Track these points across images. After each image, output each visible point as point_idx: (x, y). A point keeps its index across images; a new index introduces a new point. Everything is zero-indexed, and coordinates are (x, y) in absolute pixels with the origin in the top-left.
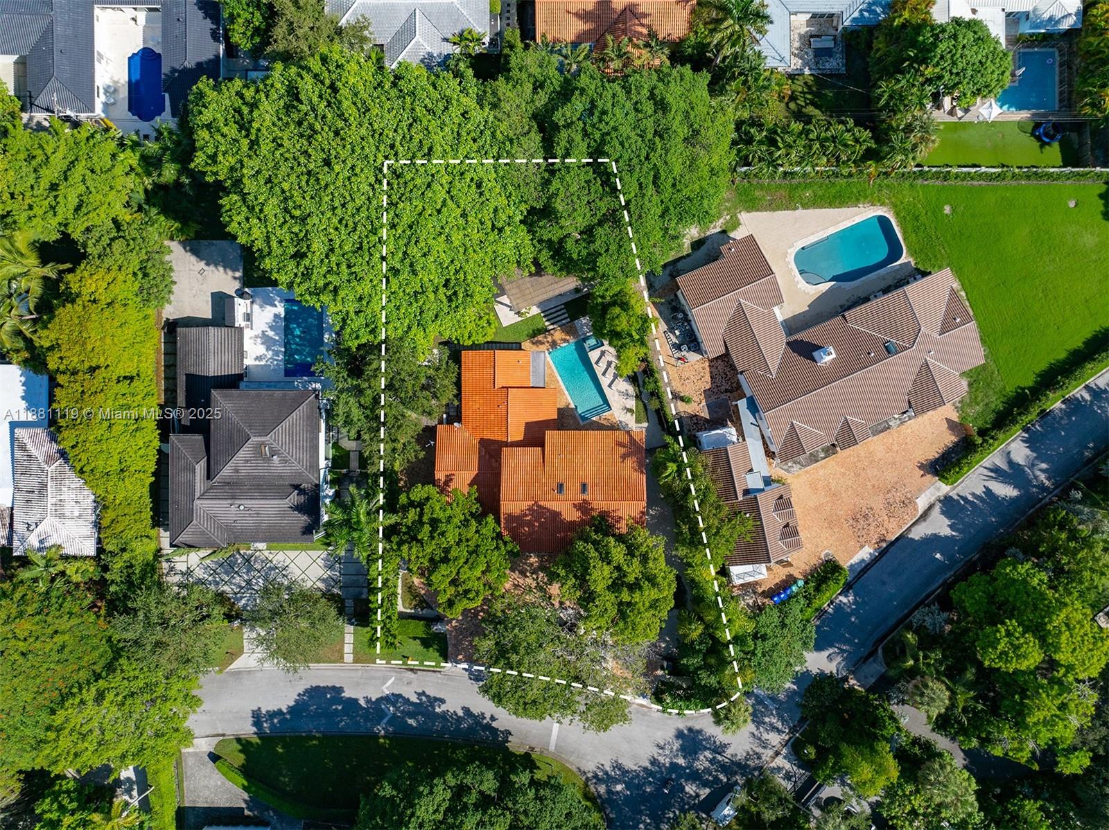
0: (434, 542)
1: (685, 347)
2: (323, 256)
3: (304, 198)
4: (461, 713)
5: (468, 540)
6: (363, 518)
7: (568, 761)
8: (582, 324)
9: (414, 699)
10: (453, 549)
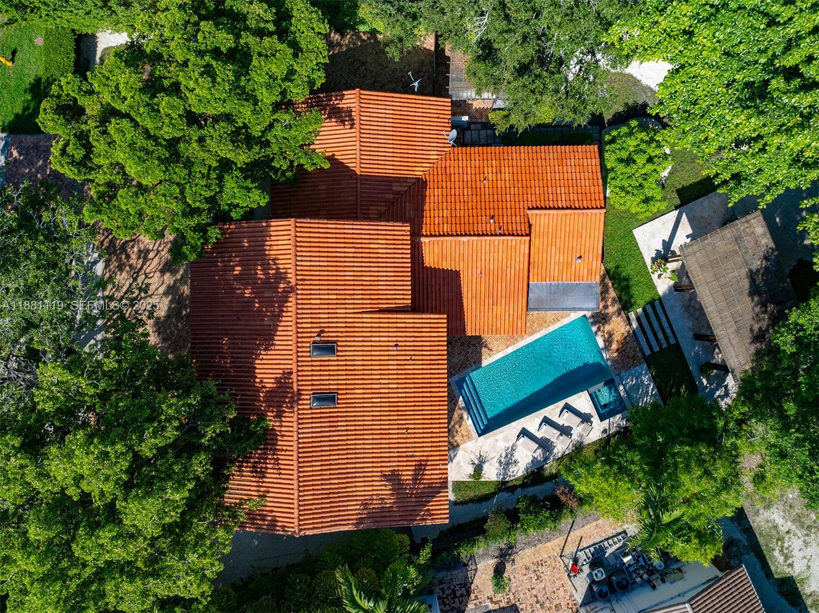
5: (201, 139)
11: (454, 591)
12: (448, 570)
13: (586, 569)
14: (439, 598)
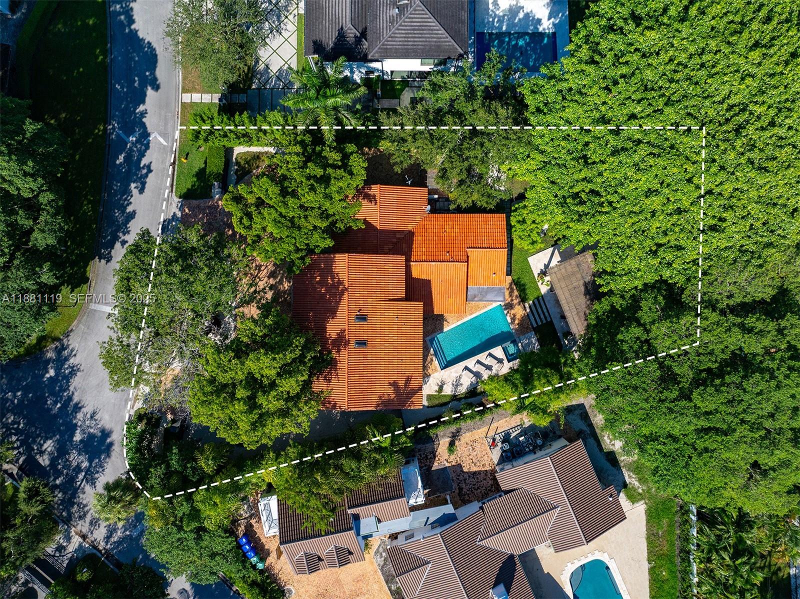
0: (304, 180)
1: (507, 447)
2: (637, 45)
3: (713, 18)
4: (130, 209)
5: (306, 217)
6: (330, 102)
7: (80, 321)
8: (531, 337)
9: (144, 161)
10: (296, 201)
11: (426, 456)
12: (424, 444)
13: (500, 445)
14: (418, 459)
